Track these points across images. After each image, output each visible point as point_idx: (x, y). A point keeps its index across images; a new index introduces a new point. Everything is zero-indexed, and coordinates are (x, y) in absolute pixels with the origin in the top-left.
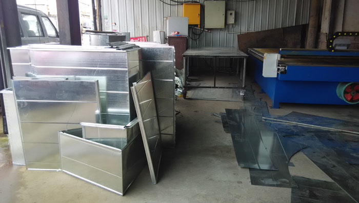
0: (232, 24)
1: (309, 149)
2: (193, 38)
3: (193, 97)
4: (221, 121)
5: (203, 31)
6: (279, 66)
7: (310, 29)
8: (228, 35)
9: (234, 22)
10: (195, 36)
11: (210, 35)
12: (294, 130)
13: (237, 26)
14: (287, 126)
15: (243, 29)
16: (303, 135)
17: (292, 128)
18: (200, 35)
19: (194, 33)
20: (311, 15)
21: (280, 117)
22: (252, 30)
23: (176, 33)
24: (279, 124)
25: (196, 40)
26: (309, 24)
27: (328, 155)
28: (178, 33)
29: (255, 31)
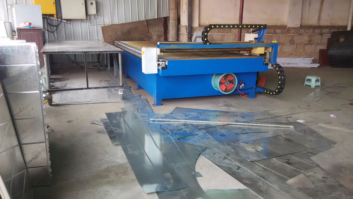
0: (94, 15)
1: (207, 151)
2: (50, 30)
3: (61, 103)
4: (105, 130)
5: (61, 21)
6: (158, 61)
7: (171, 21)
8: (90, 26)
9: (96, 13)
10: (52, 27)
11: (70, 26)
12: (185, 129)
13: (99, 18)
14: (177, 126)
15: (107, 20)
16: (196, 135)
17: (183, 127)
18: (57, 26)
19: (49, 24)
20: (171, 8)
21: (167, 116)
22: (116, 22)
23: (28, 24)
24: (169, 124)
25: (53, 32)
26: (169, 17)
27: (228, 155)
28: (30, 24)
29: (120, 23)
